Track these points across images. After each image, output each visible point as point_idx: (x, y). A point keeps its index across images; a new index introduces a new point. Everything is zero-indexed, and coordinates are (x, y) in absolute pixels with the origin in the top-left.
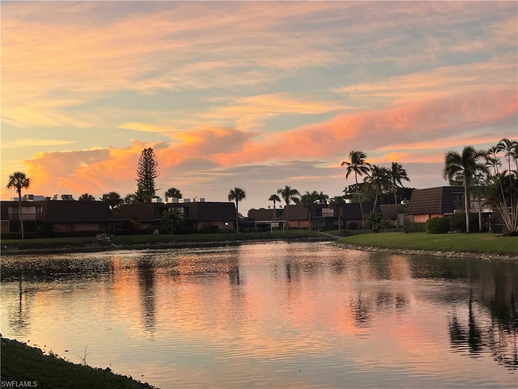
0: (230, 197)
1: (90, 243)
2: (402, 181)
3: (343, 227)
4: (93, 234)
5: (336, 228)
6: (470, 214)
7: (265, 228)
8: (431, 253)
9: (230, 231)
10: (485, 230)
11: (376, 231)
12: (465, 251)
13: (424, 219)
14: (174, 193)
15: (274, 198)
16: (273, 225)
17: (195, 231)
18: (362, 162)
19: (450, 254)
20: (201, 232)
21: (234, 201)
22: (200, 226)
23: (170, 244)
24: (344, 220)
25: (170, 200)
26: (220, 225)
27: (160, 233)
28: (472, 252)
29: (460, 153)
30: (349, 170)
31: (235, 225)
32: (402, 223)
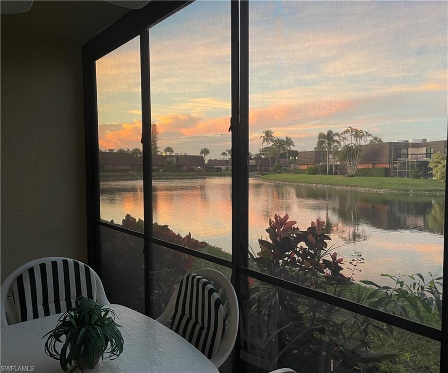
0: (202, 153)
1: (126, 176)
2: (291, 147)
3: (260, 170)
4: (127, 171)
5: (257, 171)
6: (329, 165)
7: (219, 170)
8: (310, 185)
9: (201, 171)
10: (336, 173)
11: (279, 173)
12: (328, 184)
13: (305, 167)
14: (169, 149)
15: (224, 154)
16: (223, 168)
17: (182, 171)
18: (271, 136)
19: (320, 186)
20: (185, 171)
21: (203, 155)
22: (185, 168)
23: (169, 177)
24: (261, 166)
25: (168, 153)
26: (195, 168)
27: (163, 171)
28: (331, 184)
29: (326, 134)
30: (264, 140)
31: (203, 168)
32: (292, 169)
